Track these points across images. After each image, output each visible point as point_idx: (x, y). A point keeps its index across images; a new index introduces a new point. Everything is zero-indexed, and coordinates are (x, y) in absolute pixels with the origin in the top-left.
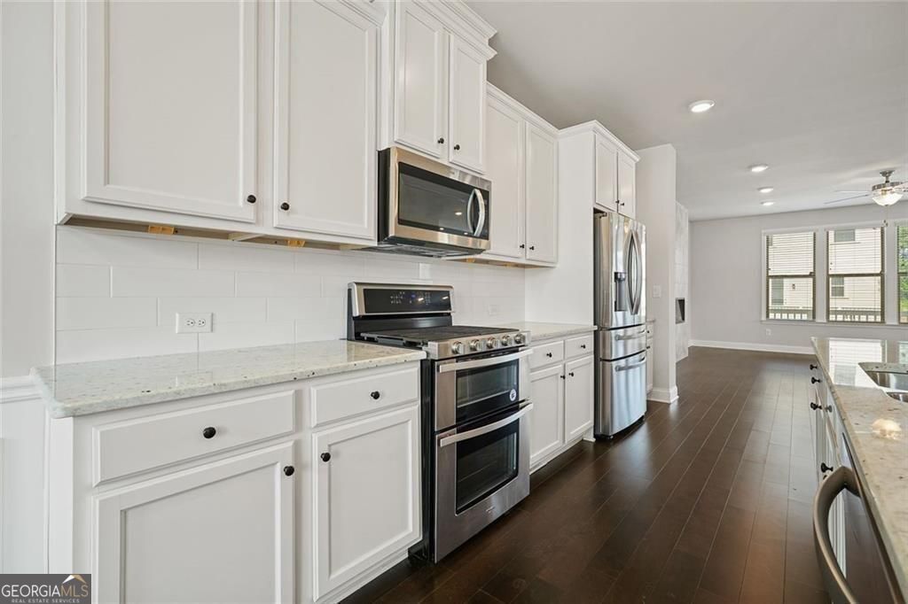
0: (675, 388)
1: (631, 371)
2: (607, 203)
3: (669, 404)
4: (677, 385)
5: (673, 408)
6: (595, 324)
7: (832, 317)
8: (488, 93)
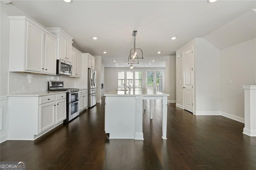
0: (101, 100)
1: (93, 96)
2: (90, 67)
3: (100, 103)
4: (101, 99)
5: (101, 103)
6: (88, 88)
8: (72, 48)
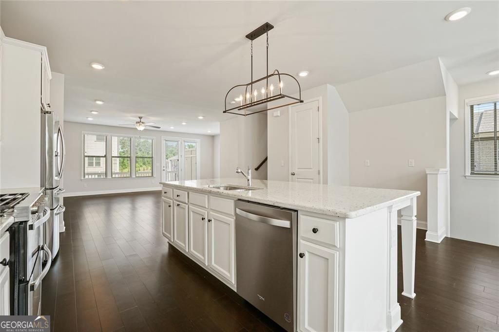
7: (114, 176)
